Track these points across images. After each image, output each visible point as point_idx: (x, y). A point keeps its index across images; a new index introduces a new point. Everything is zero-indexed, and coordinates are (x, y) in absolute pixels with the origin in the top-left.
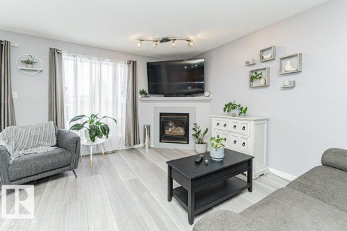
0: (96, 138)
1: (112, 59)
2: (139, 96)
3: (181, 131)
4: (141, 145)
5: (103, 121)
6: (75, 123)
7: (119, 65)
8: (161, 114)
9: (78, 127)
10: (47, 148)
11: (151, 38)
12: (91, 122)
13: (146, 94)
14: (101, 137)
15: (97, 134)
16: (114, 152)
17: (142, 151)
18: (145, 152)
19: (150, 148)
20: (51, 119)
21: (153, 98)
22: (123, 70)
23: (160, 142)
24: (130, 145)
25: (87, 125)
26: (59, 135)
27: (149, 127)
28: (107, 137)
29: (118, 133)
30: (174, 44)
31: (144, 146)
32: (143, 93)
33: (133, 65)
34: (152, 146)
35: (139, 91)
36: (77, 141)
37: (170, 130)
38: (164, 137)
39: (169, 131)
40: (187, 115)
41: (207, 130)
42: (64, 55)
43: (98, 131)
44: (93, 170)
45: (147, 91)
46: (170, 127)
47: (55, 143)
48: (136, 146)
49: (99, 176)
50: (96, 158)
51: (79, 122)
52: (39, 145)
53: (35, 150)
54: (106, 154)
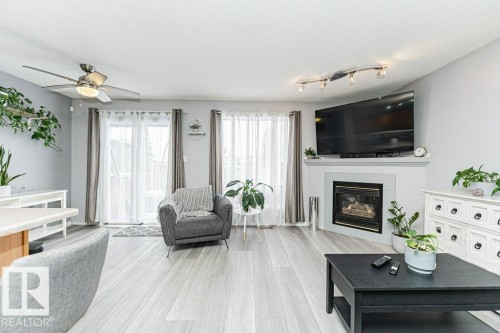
0: (250, 207)
1: (271, 113)
2: (304, 157)
3: (368, 211)
4: (306, 224)
5: (260, 189)
6: (229, 189)
7: (279, 118)
8: (335, 183)
9: (232, 194)
10: (204, 213)
11: (318, 77)
12: (245, 188)
13: (314, 155)
14: (254, 207)
15: (250, 204)
16: (271, 227)
17: (305, 233)
18: (310, 234)
19: (318, 229)
20: (211, 183)
21: (323, 159)
22: (284, 125)
23: (334, 223)
24: (291, 222)
25: (241, 192)
26: (216, 200)
27: (317, 200)
28: (262, 208)
29: (276, 204)
30: (352, 79)
31: (310, 226)
32: (309, 153)
33: (297, 117)
34: (322, 227)
35: (303, 151)
36: (229, 208)
37: (349, 208)
38: (339, 217)
39: (347, 210)
40: (380, 186)
41: (417, 215)
42: (223, 116)
43: (253, 200)
44: (245, 244)
45: (315, 150)
46: (351, 203)
47: (212, 209)
48: (299, 224)
49: (250, 253)
50: (250, 231)
51: (234, 188)
52: (199, 209)
53: (195, 213)
54: (262, 228)
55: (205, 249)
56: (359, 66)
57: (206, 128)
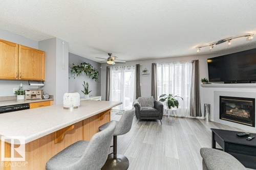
0: (171, 107)
1: (181, 62)
2: (201, 83)
3: (245, 114)
4: (202, 118)
5: (176, 98)
6: (161, 98)
8: (221, 97)
9: (163, 100)
10: (151, 108)
11: (208, 44)
12: (169, 98)
13: (207, 82)
14: (173, 107)
15: (171, 105)
16: (182, 118)
17: (202, 122)
18: (205, 123)
19: (210, 121)
20: (152, 95)
21: (213, 84)
23: (220, 118)
24: (193, 116)
25: (167, 100)
26: (155, 102)
27: (209, 106)
28: (178, 107)
29: (185, 106)
31: (205, 119)
32: (204, 81)
33: (196, 63)
34: (212, 120)
35: (200, 80)
36: (162, 106)
37: (231, 111)
38: (223, 115)
39: (229, 112)
42: (157, 65)
43: (173, 103)
44: (169, 123)
45: (208, 79)
46: (232, 108)
47: (153, 106)
48: (198, 118)
49: (172, 127)
50: (171, 118)
51: (163, 98)
52: (148, 106)
53: (147, 107)
54: (177, 117)
55: (151, 123)
56: (234, 36)
57: (150, 72)
